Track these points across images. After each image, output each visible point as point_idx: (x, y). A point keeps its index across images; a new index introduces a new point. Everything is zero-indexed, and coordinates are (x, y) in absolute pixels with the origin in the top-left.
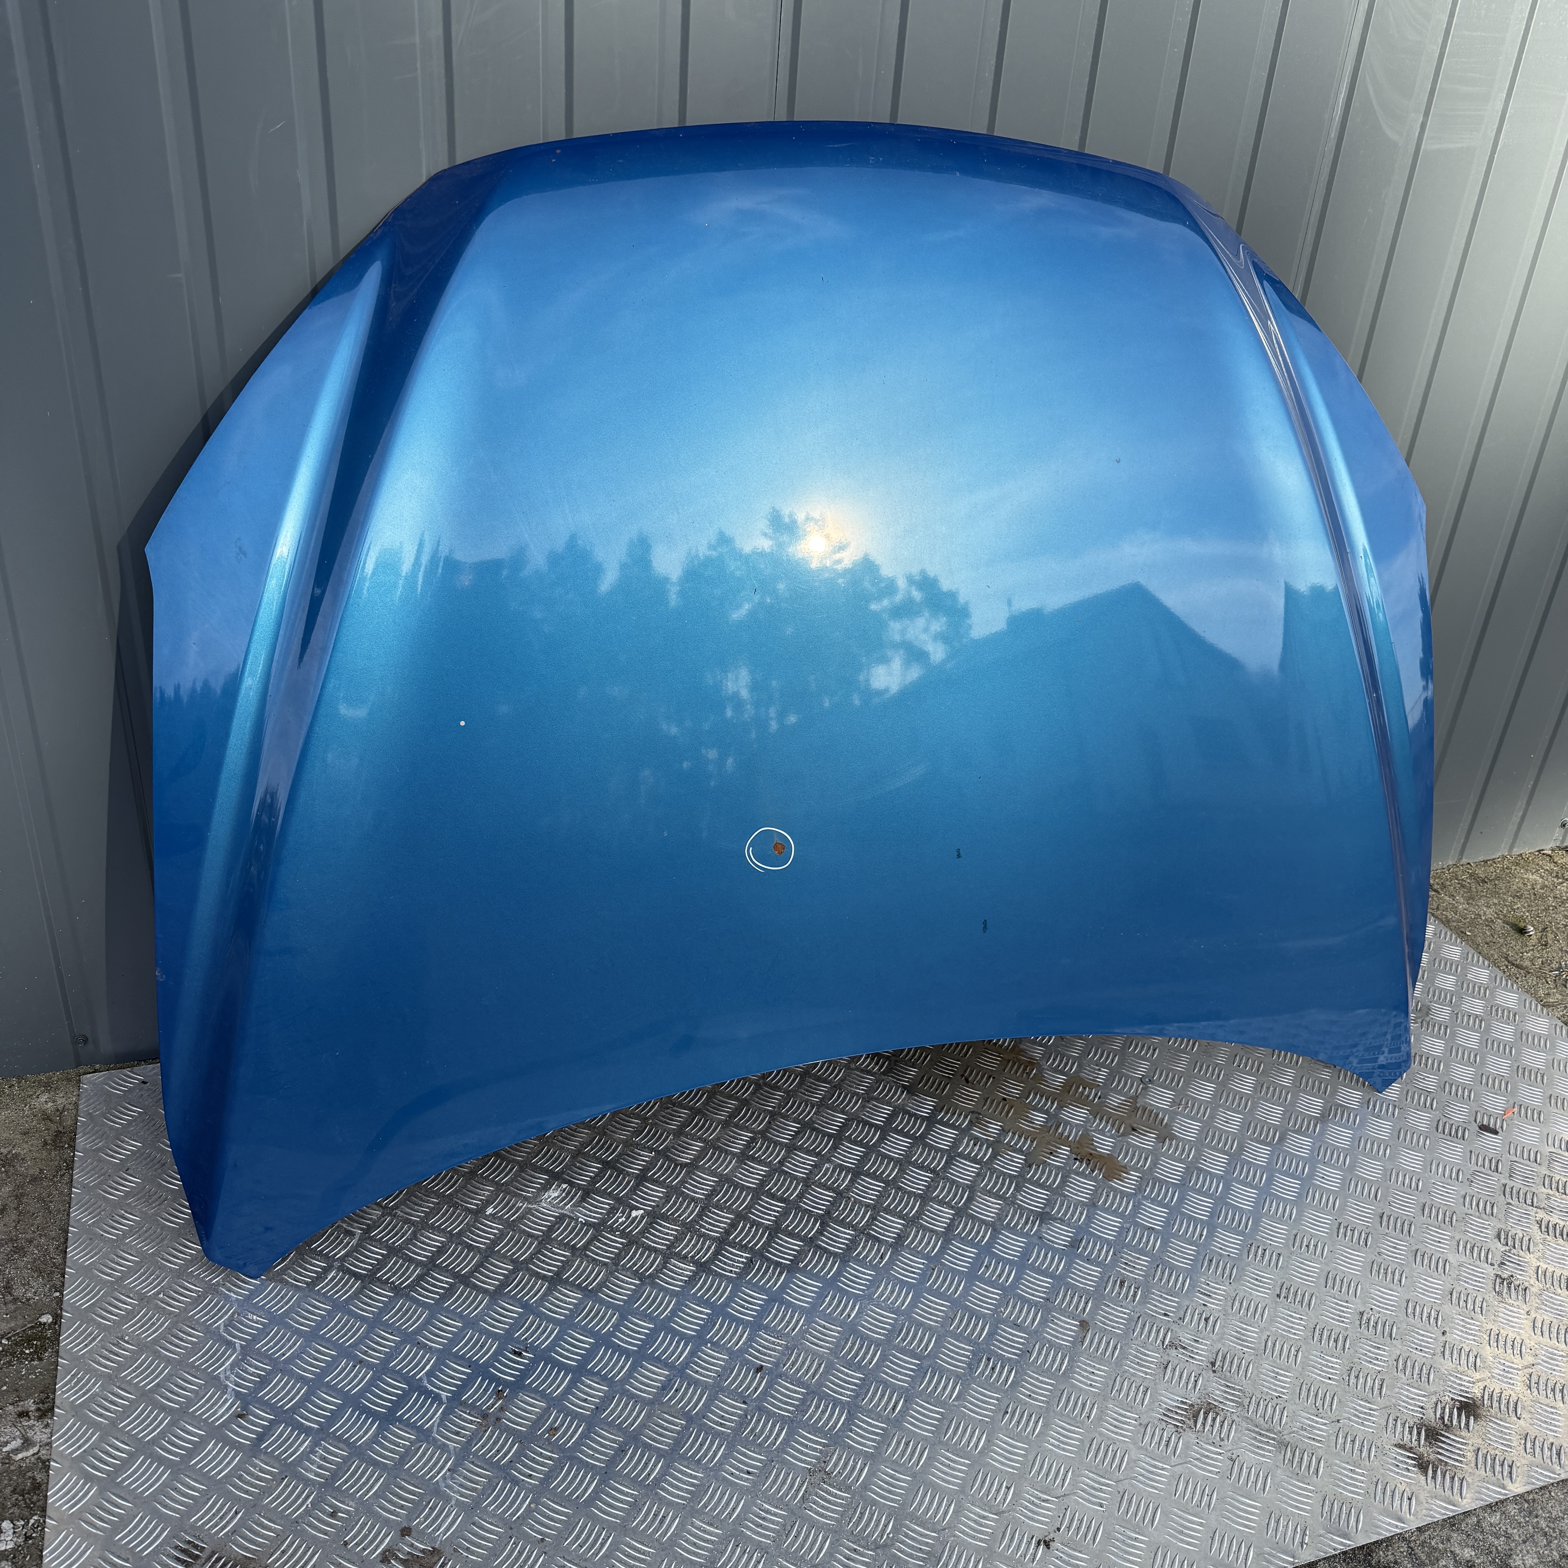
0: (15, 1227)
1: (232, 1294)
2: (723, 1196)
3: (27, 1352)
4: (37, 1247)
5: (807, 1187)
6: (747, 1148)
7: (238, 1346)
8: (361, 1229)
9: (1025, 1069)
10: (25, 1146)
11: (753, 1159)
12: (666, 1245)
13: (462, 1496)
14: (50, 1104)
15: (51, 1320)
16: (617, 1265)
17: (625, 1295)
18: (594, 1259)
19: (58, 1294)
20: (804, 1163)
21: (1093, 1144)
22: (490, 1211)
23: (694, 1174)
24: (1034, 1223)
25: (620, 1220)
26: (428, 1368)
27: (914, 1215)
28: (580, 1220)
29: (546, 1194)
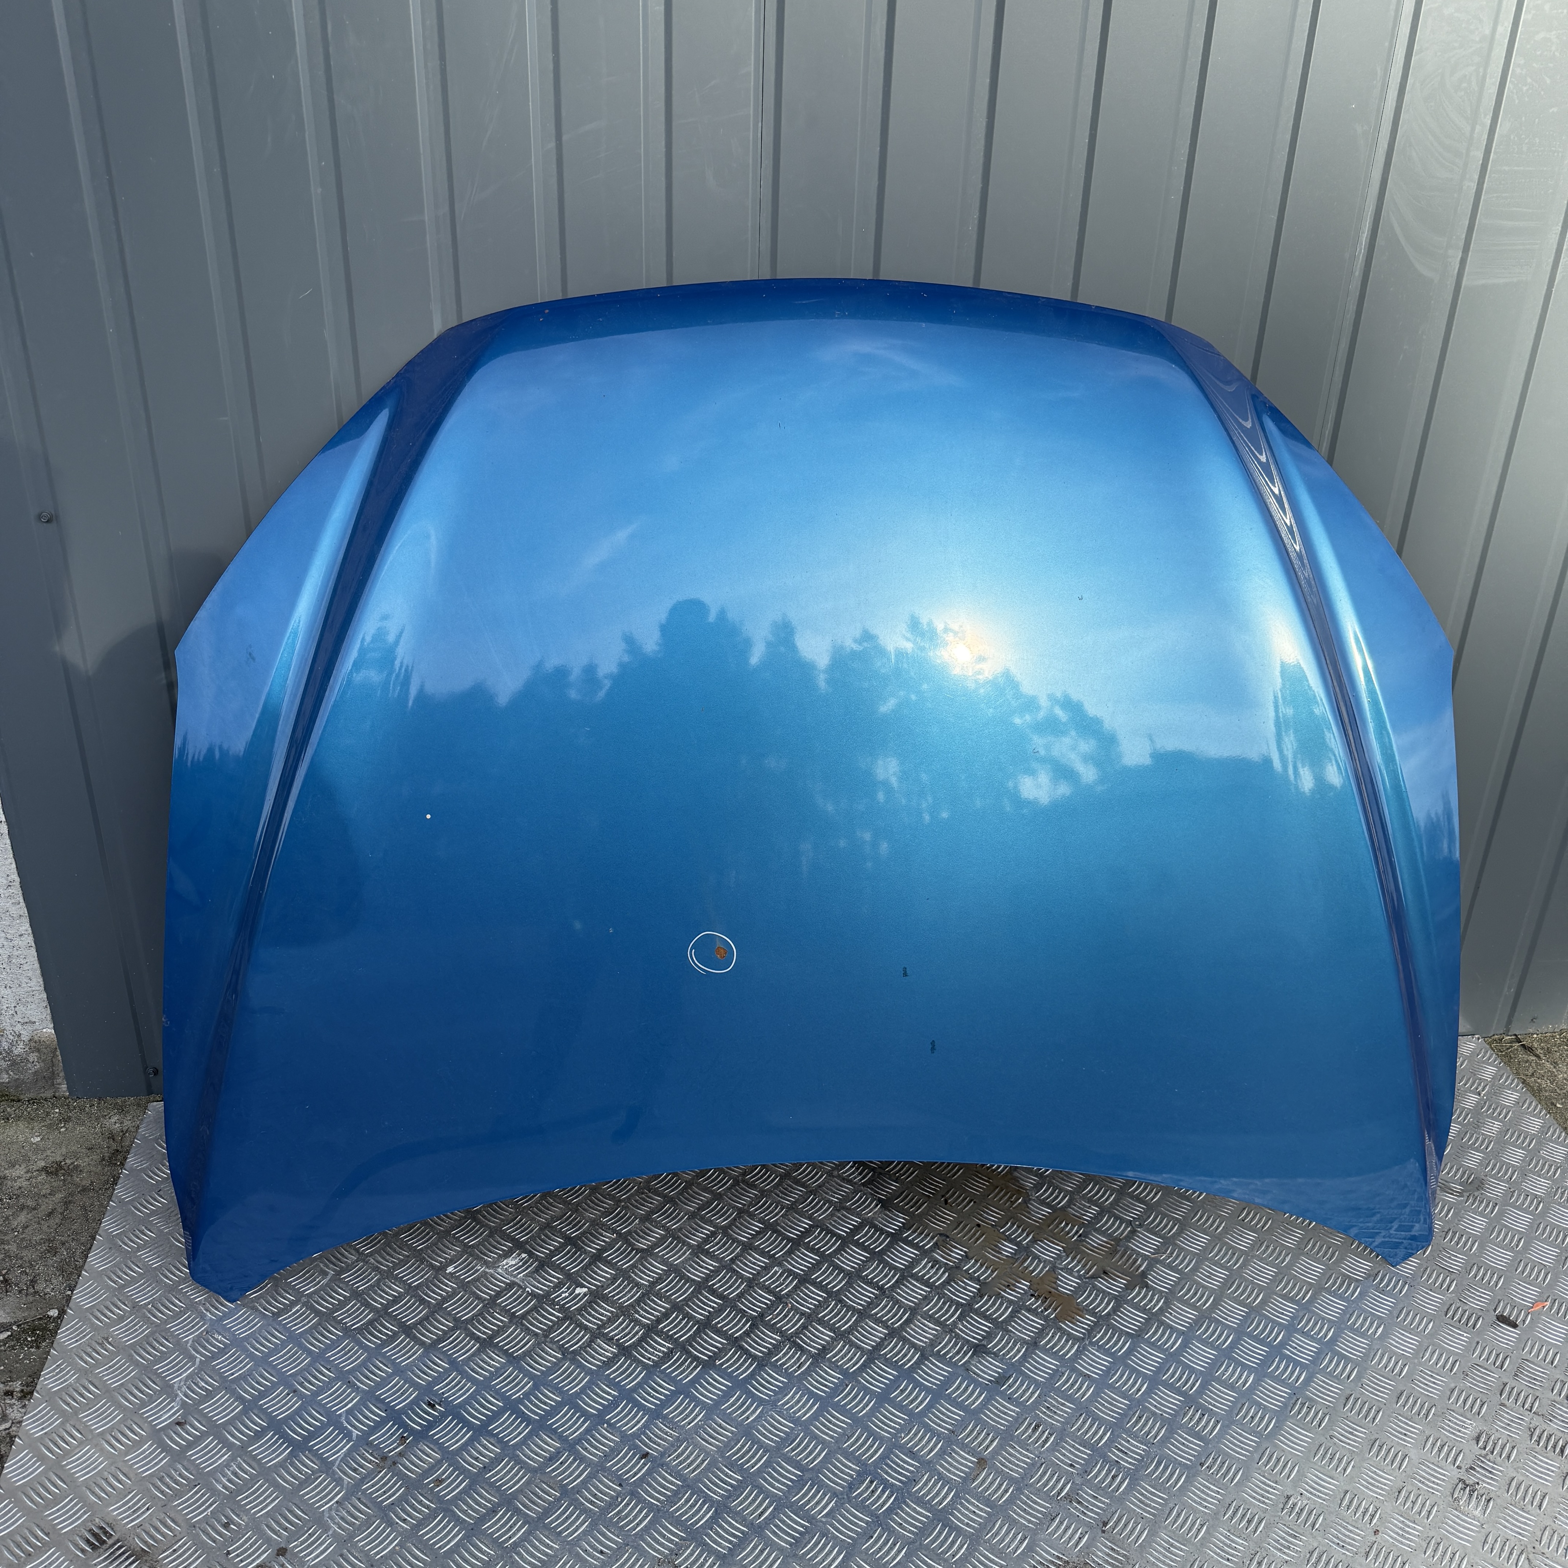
0: (56, 1229)
1: (208, 1314)
2: (666, 1286)
3: (29, 1339)
4: (66, 1249)
5: (750, 1287)
6: (705, 1241)
7: (198, 1360)
8: (334, 1270)
9: (1011, 1197)
10: (87, 1159)
11: (707, 1253)
12: (598, 1324)
13: (340, 1528)
14: (118, 1125)
15: (56, 1315)
16: (546, 1336)
17: (545, 1366)
18: (528, 1329)
19: (69, 1293)
20: (754, 1264)
21: (1055, 1283)
22: (450, 1269)
23: (646, 1260)
24: (966, 1354)
25: (563, 1295)
26: (350, 1405)
27: (845, 1329)
28: (527, 1289)
29: (505, 1261)
